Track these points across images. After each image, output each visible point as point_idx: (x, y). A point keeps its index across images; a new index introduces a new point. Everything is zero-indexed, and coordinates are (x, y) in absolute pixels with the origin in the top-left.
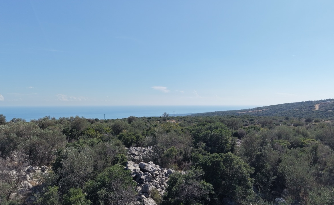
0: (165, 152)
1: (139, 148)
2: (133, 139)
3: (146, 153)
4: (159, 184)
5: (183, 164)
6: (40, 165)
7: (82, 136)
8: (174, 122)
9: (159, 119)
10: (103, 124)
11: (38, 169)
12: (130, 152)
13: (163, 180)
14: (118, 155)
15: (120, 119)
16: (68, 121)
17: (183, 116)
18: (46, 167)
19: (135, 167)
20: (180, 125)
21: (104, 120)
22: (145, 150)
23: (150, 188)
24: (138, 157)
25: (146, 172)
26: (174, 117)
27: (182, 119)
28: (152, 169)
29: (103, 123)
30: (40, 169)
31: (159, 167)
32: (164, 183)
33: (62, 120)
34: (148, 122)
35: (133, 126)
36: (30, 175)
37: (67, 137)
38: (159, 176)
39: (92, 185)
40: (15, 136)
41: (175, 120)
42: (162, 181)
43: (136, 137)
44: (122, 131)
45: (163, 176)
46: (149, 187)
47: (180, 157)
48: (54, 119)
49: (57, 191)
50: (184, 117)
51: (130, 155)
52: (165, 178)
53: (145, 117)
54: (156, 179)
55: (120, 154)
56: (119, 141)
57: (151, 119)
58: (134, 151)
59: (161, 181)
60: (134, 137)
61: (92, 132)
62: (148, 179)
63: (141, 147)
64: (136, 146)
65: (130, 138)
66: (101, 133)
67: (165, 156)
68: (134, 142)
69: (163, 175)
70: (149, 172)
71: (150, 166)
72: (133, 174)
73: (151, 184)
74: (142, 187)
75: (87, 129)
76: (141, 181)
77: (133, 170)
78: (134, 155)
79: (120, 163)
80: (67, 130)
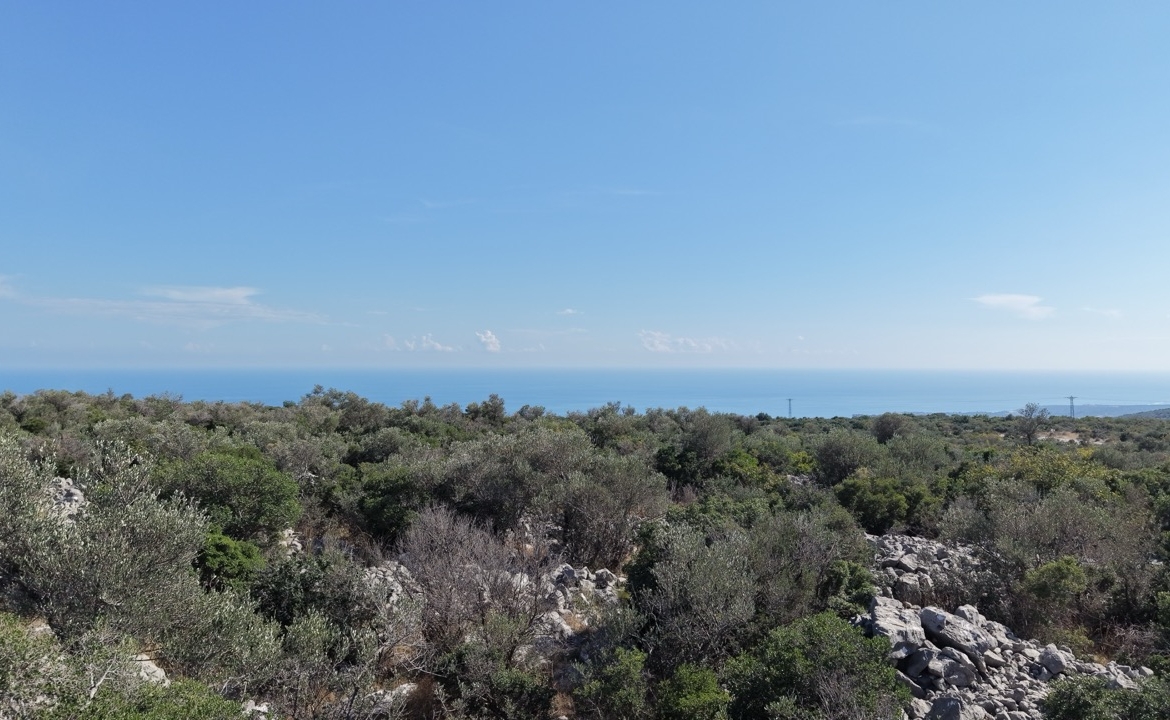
0: (1031, 574)
1: (920, 543)
2: (897, 505)
3: (946, 566)
4: (1005, 704)
5: (1112, 630)
6: (592, 567)
7: (716, 478)
8: (1071, 442)
9: (1003, 425)
10: (784, 439)
11: (588, 578)
12: (883, 555)
13: (1020, 689)
14: (840, 565)
15: (846, 419)
16: (673, 422)
17: (1114, 415)
18: (608, 575)
19: (905, 622)
20: (1099, 457)
21: (789, 420)
22: (942, 554)
23: (967, 714)
24: (916, 577)
25: (949, 648)
26: (1073, 420)
27: (1109, 428)
28: (975, 639)
29: (785, 434)
30: (593, 577)
31: (1004, 630)
32: (1026, 704)
33: (655, 417)
34: (956, 434)
35: (895, 453)
36: (565, 594)
37: (669, 482)
38: (1003, 670)
39: (749, 672)
40: (528, 468)
41: (1077, 431)
42: (1017, 692)
43: (907, 498)
44: (854, 472)
45: (1022, 674)
46: (963, 709)
47: (1102, 600)
48: (630, 412)
49: (640, 666)
50: (1118, 421)
51: (884, 566)
52: (1032, 683)
53: (943, 415)
54: (991, 678)
55: (845, 563)
56: (841, 513)
57: (967, 422)
58: (901, 553)
59: (1012, 692)
60: (900, 497)
61: (749, 467)
62: (957, 677)
63: (929, 537)
64: (910, 534)
65: (884, 499)
66: (778, 472)
67: (1029, 592)
68: (900, 516)
69: (1020, 669)
70: (961, 649)
71: (968, 626)
72: (898, 646)
73: (969, 699)
74: (934, 701)
75: (733, 456)
76: (927, 681)
77: (896, 632)
78: (900, 567)
79: (848, 593)
80: (671, 454)
